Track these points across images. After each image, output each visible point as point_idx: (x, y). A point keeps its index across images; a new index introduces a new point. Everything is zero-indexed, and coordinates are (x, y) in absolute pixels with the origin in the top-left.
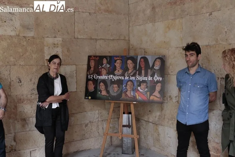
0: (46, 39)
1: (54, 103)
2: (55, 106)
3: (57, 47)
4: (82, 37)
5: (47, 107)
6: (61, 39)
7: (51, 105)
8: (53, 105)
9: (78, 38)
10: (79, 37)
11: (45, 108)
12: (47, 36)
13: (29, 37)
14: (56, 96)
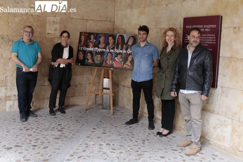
0: (48, 18)
1: (62, 64)
2: (62, 66)
3: (56, 24)
4: (76, 17)
5: (56, 66)
6: (59, 18)
7: (59, 65)
8: (61, 65)
9: (72, 18)
10: (74, 17)
11: (55, 67)
12: (48, 15)
13: (35, 15)
14: (64, 59)
